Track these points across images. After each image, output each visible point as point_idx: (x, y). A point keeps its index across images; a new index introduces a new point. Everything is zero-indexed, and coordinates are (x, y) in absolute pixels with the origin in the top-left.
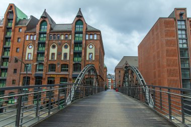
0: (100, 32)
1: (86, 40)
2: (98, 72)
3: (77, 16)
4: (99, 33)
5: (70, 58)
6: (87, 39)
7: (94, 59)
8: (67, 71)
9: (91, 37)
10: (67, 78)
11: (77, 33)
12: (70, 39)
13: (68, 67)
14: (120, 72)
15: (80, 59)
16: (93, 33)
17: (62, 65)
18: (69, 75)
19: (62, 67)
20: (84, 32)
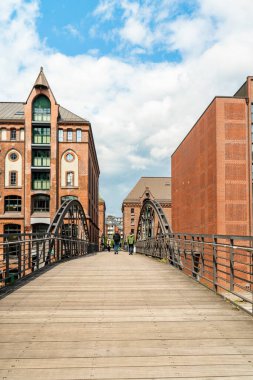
0: (89, 125)
1: (58, 143)
2: (86, 212)
3: (37, 87)
4: (87, 128)
5: (24, 182)
6: (61, 140)
7: (76, 184)
8: (20, 209)
9: (70, 135)
10: (19, 227)
11: (38, 127)
12: (22, 138)
13: (20, 203)
14: (132, 211)
15: (46, 185)
16: (74, 128)
17: (6, 197)
18: (23, 219)
19: (6, 203)
20: (54, 125)
